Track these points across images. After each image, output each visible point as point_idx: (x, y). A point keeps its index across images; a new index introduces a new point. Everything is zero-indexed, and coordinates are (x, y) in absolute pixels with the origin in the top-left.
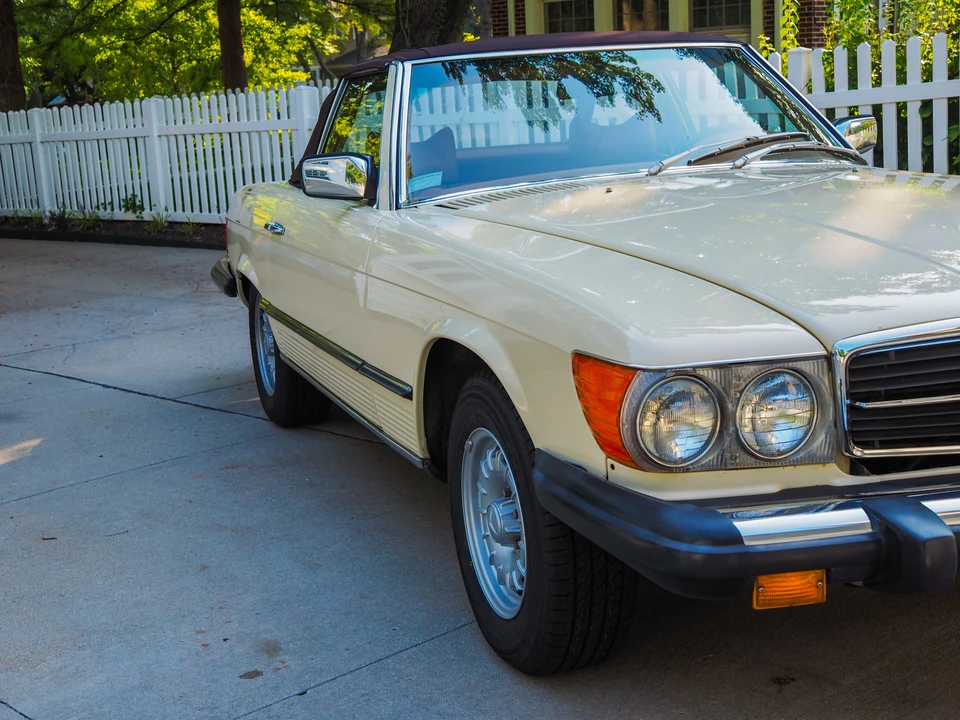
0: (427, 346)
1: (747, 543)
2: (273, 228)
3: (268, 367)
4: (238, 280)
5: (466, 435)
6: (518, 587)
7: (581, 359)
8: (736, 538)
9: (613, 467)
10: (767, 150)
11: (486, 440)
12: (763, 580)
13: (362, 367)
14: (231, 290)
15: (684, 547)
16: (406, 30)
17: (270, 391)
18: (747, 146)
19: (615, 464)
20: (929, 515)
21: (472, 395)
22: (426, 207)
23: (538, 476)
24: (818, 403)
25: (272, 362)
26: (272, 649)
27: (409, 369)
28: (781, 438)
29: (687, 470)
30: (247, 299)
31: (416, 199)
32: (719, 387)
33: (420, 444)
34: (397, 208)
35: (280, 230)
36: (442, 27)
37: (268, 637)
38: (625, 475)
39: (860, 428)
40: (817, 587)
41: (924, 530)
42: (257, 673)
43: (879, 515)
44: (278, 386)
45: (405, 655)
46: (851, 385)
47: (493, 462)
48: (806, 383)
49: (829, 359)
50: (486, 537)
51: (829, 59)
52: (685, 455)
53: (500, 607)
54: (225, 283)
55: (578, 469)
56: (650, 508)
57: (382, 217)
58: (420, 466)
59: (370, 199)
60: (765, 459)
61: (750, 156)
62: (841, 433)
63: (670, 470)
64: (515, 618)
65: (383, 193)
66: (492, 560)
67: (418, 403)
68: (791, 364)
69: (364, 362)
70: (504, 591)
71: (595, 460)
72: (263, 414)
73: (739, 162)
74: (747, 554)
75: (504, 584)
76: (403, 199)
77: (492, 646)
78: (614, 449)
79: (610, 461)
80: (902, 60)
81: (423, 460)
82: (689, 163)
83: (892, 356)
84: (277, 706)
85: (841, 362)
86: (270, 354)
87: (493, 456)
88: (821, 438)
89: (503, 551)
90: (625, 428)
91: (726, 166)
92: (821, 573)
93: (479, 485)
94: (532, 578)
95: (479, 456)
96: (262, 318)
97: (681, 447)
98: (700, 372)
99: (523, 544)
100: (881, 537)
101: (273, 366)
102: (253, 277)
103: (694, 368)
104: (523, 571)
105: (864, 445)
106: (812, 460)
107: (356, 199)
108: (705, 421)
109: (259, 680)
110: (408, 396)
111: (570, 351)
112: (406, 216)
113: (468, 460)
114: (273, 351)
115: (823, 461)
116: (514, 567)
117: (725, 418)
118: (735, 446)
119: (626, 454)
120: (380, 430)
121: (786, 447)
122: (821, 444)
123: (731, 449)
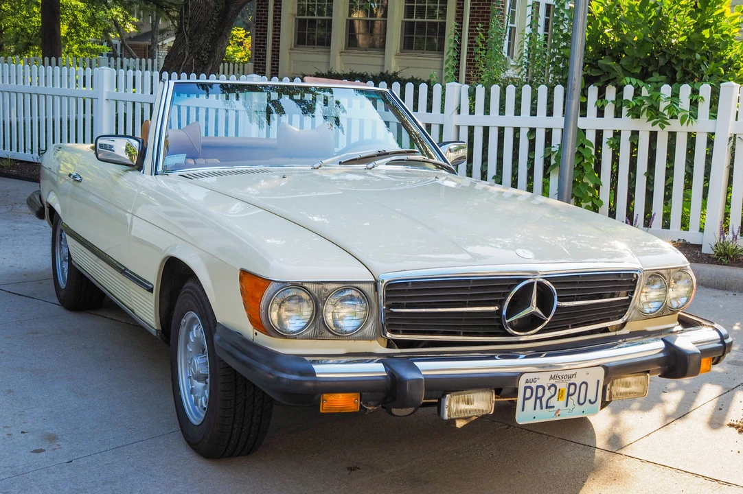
0: (163, 261)
1: (317, 376)
2: (74, 177)
3: (63, 270)
4: (46, 208)
5: (182, 316)
6: (205, 406)
7: (244, 273)
8: (313, 373)
9: (256, 334)
10: (389, 159)
11: (193, 319)
12: (325, 396)
13: (123, 271)
14: (40, 215)
15: (285, 376)
16: (187, 32)
17: (63, 285)
18: (378, 155)
19: (258, 332)
20: (417, 369)
21: (187, 292)
22: (174, 176)
23: (216, 337)
24: (369, 308)
25: (66, 266)
26: (52, 438)
27: (152, 274)
28: (348, 324)
29: (295, 338)
30: (52, 223)
31: (166, 171)
32: (316, 295)
33: (156, 320)
34: (155, 174)
35: (79, 179)
36: (214, 33)
37: (50, 432)
38: (263, 339)
39: (392, 323)
40: (354, 402)
41: (410, 375)
42: (42, 451)
43: (389, 367)
44: (68, 283)
45: (135, 445)
46: (387, 299)
47: (197, 332)
48: (364, 295)
49: (376, 284)
50: (189, 377)
52: (294, 330)
53: (193, 417)
54: (37, 209)
55: (239, 335)
56: (272, 355)
57: (145, 179)
58: (155, 334)
59: (139, 167)
60: (339, 335)
61: (377, 162)
62: (380, 325)
63: (286, 337)
64: (198, 426)
65: (148, 163)
66: (192, 391)
67: (156, 295)
68: (354, 285)
69: (126, 269)
70: (198, 410)
71: (248, 329)
72: (56, 301)
73: (370, 166)
75: (198, 405)
76: (160, 169)
77: (187, 441)
78: (257, 323)
79: (255, 331)
80: (518, 99)
81: (157, 330)
82: (340, 163)
83: (410, 284)
84: (53, 468)
85: (381, 286)
86: (65, 260)
87: (197, 329)
88: (370, 326)
89: (199, 385)
90: (263, 312)
91: (363, 166)
92: (357, 395)
93: (188, 346)
94: (212, 400)
95: (190, 329)
96: (61, 235)
97: (293, 324)
98: (305, 285)
99: (208, 380)
100: (389, 378)
101: (66, 269)
102: (57, 208)
103: (302, 282)
104: (207, 395)
105: (393, 332)
106: (364, 338)
107: (131, 165)
108: (307, 311)
109: (43, 454)
110: (151, 290)
111: (239, 268)
112: (161, 180)
113: (183, 330)
114: (67, 258)
115: (370, 339)
116: (203, 395)
117: (318, 313)
118: (322, 327)
119: (262, 327)
120: (133, 311)
121: (350, 329)
122: (369, 329)
123: (319, 327)
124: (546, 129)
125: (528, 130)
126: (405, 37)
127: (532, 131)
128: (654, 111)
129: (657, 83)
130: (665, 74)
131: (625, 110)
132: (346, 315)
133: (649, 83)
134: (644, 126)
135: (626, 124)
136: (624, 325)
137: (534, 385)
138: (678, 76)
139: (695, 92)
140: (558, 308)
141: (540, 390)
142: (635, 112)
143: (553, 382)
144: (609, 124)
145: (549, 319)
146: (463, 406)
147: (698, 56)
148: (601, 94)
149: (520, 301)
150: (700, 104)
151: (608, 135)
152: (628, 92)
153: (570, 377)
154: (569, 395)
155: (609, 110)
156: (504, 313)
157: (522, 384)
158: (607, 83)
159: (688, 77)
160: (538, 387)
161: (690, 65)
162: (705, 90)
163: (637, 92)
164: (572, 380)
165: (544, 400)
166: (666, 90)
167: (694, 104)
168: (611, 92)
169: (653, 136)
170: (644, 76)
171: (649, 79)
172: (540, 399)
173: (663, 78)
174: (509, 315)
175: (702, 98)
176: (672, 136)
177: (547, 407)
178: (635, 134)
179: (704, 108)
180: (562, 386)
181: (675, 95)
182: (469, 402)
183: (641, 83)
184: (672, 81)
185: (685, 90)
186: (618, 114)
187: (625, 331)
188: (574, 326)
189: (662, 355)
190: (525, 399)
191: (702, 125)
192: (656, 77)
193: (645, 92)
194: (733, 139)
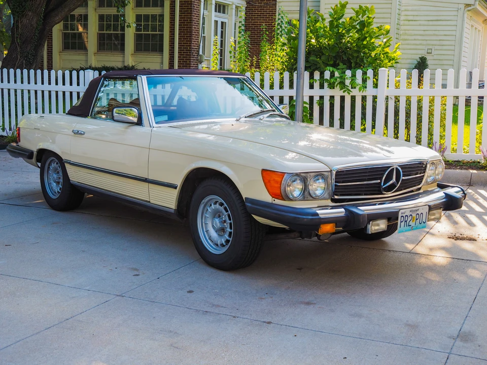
0: (190, 171)
1: (320, 216)
2: (78, 132)
4: (35, 152)
5: (203, 198)
6: (224, 244)
7: (265, 171)
8: (318, 215)
9: (274, 200)
10: (269, 114)
11: (211, 199)
13: (146, 180)
14: (27, 157)
16: (18, 43)
17: (55, 197)
20: (360, 210)
23: (248, 205)
24: (327, 184)
25: (54, 185)
26: (135, 269)
29: (296, 200)
32: (306, 179)
33: (175, 204)
34: (153, 127)
35: (82, 133)
36: (36, 43)
37: (130, 267)
38: (279, 202)
39: (337, 190)
40: (333, 228)
42: (138, 275)
43: (347, 209)
46: (336, 179)
47: (215, 206)
48: (324, 178)
49: (331, 171)
50: (207, 231)
52: (296, 196)
53: (215, 251)
57: (151, 130)
58: (172, 212)
60: (315, 198)
62: (332, 192)
63: (293, 200)
64: (222, 254)
66: (211, 238)
67: (179, 190)
68: (322, 173)
69: (147, 178)
71: (268, 199)
72: (46, 207)
73: (262, 118)
74: (320, 218)
78: (274, 196)
79: (273, 199)
80: (262, 80)
81: (175, 210)
82: (246, 117)
83: (345, 171)
84: (154, 281)
85: (334, 173)
87: (214, 204)
88: (327, 193)
89: (214, 234)
90: (282, 191)
91: (257, 119)
92: (334, 224)
93: (205, 214)
95: (206, 205)
97: (296, 194)
99: (229, 229)
100: (349, 215)
101: (55, 187)
103: (300, 173)
104: (228, 238)
105: (337, 195)
106: (324, 199)
109: (140, 276)
110: (174, 188)
111: (261, 169)
113: (201, 206)
115: (327, 199)
117: (305, 189)
118: (308, 194)
119: (281, 196)
120: (149, 202)
121: (319, 195)
123: (306, 194)
124: (280, 97)
126: (137, 44)
128: (342, 84)
129: (342, 69)
130: (346, 64)
131: (326, 85)
132: (318, 187)
133: (338, 69)
134: (337, 93)
135: (327, 92)
136: (420, 189)
137: (404, 215)
138: (353, 65)
139: (365, 73)
140: (403, 180)
141: (407, 217)
142: (332, 86)
143: (411, 213)
144: (316, 92)
145: (398, 185)
146: (377, 228)
147: (362, 54)
148: (312, 76)
149: (389, 177)
150: (368, 80)
151: (316, 99)
152: (327, 75)
153: (417, 211)
154: (417, 219)
155: (317, 85)
157: (400, 215)
158: (314, 70)
159: (358, 66)
160: (406, 216)
161: (358, 59)
162: (370, 72)
163: (332, 75)
164: (418, 212)
165: (408, 222)
166: (348, 73)
167: (364, 81)
168: (317, 75)
169: (342, 98)
170: (335, 65)
171: (339, 67)
172: (406, 221)
173: (345, 66)
175: (369, 78)
176: (353, 99)
177: (409, 226)
178: (332, 98)
179: (370, 83)
180: (414, 215)
181: (354, 75)
182: (378, 225)
183: (335, 70)
184: (350, 68)
185: (359, 73)
186: (322, 87)
187: (421, 191)
189: (444, 200)
190: (401, 222)
191: (370, 92)
192: (341, 66)
193: (337, 74)
194: (387, 98)
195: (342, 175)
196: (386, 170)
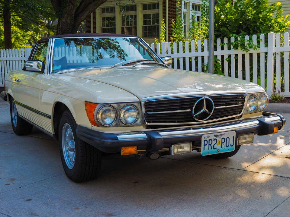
0: (55, 103)
1: (119, 140)
2: (17, 80)
3: (15, 120)
4: (7, 96)
5: (63, 126)
6: (74, 161)
7: (87, 103)
8: (117, 139)
10: (142, 63)
11: (68, 126)
12: (123, 148)
13: (38, 112)
14: (5, 99)
15: (106, 141)
17: (15, 126)
18: (137, 62)
19: (94, 126)
20: (160, 135)
21: (64, 115)
22: (56, 74)
23: (77, 130)
24: (138, 112)
25: (16, 118)
26: (13, 180)
27: (50, 111)
28: (130, 120)
29: (109, 127)
30: (10, 101)
31: (54, 72)
32: (116, 108)
33: (53, 130)
34: (49, 74)
35: (19, 81)
37: (12, 177)
38: (96, 128)
39: (148, 118)
40: (135, 150)
41: (157, 137)
42: (8, 184)
43: (149, 135)
44: (17, 125)
45: (46, 180)
46: (145, 108)
47: (69, 131)
48: (136, 108)
49: (140, 102)
50: (67, 151)
51: (172, 45)
52: (109, 123)
53: (69, 166)
54: (4, 97)
55: (86, 129)
56: (99, 134)
57: (46, 76)
58: (52, 136)
59: (43, 72)
60: (127, 124)
61: (137, 64)
62: (143, 119)
63: (105, 127)
64: (72, 169)
65: (46, 70)
66: (68, 156)
67: (52, 120)
68: (132, 103)
69: (40, 111)
70: (71, 164)
71: (89, 125)
72: (13, 132)
73: (134, 65)
74: (119, 142)
75: (71, 161)
76: (51, 71)
77: (67, 176)
78: (93, 122)
79: (92, 125)
80: (190, 46)
81: (53, 134)
82: (123, 65)
83: (154, 102)
84: (13, 190)
85: (143, 103)
86: (16, 116)
87: (69, 130)
88: (139, 120)
89: (71, 153)
90: (95, 117)
91: (132, 66)
92: (136, 147)
93: (66, 138)
94: (76, 158)
95: (66, 131)
96: (14, 106)
97: (108, 121)
98: (112, 105)
99: (75, 150)
100: (148, 139)
101: (16, 119)
102: (12, 94)
103: (110, 104)
104: (75, 156)
105: (148, 122)
106: (137, 125)
107: (39, 72)
108: (113, 115)
109: (9, 185)
110: (50, 118)
111: (84, 101)
112: (52, 76)
113: (63, 132)
114: (16, 115)
115: (140, 126)
116: (73, 156)
117: (117, 117)
118: (119, 120)
119: (96, 123)
120: (43, 129)
121: (132, 122)
122: (139, 122)
123: (119, 122)
124: (202, 57)
125: (195, 58)
126: (144, 32)
127: (196, 58)
128: (243, 46)
129: (243, 35)
130: (246, 32)
131: (232, 47)
132: (130, 116)
133: (240, 35)
134: (240, 52)
135: (233, 52)
136: (241, 116)
137: (208, 139)
138: (251, 32)
139: (258, 38)
140: (215, 109)
141: (210, 141)
142: (236, 47)
143: (215, 138)
144: (226, 52)
145: (211, 114)
146: (180, 150)
147: (258, 24)
148: (222, 41)
150: (261, 42)
151: (226, 57)
152: (233, 40)
153: (222, 135)
154: (222, 143)
155: (226, 47)
156: (193, 112)
157: (203, 139)
158: (224, 37)
159: (255, 32)
160: (209, 140)
161: (255, 27)
162: (262, 36)
163: (236, 39)
164: (223, 137)
165: (212, 145)
166: (247, 38)
167: (258, 42)
168: (226, 40)
169: (244, 56)
170: (238, 33)
171: (240, 34)
172: (211, 145)
173: (245, 33)
174: (195, 113)
175: (261, 40)
176: (251, 55)
177: (214, 148)
178: (236, 55)
179: (262, 43)
180: (219, 139)
181: (251, 39)
182: (182, 148)
183: (237, 36)
184: (249, 34)
185: (254, 37)
186: (229, 48)
187: (242, 118)
188: (221, 117)
189: (258, 126)
190: (205, 145)
191: (262, 49)
192: (243, 33)
193: (239, 39)
194: (275, 54)
195: (151, 105)
196: (196, 101)
